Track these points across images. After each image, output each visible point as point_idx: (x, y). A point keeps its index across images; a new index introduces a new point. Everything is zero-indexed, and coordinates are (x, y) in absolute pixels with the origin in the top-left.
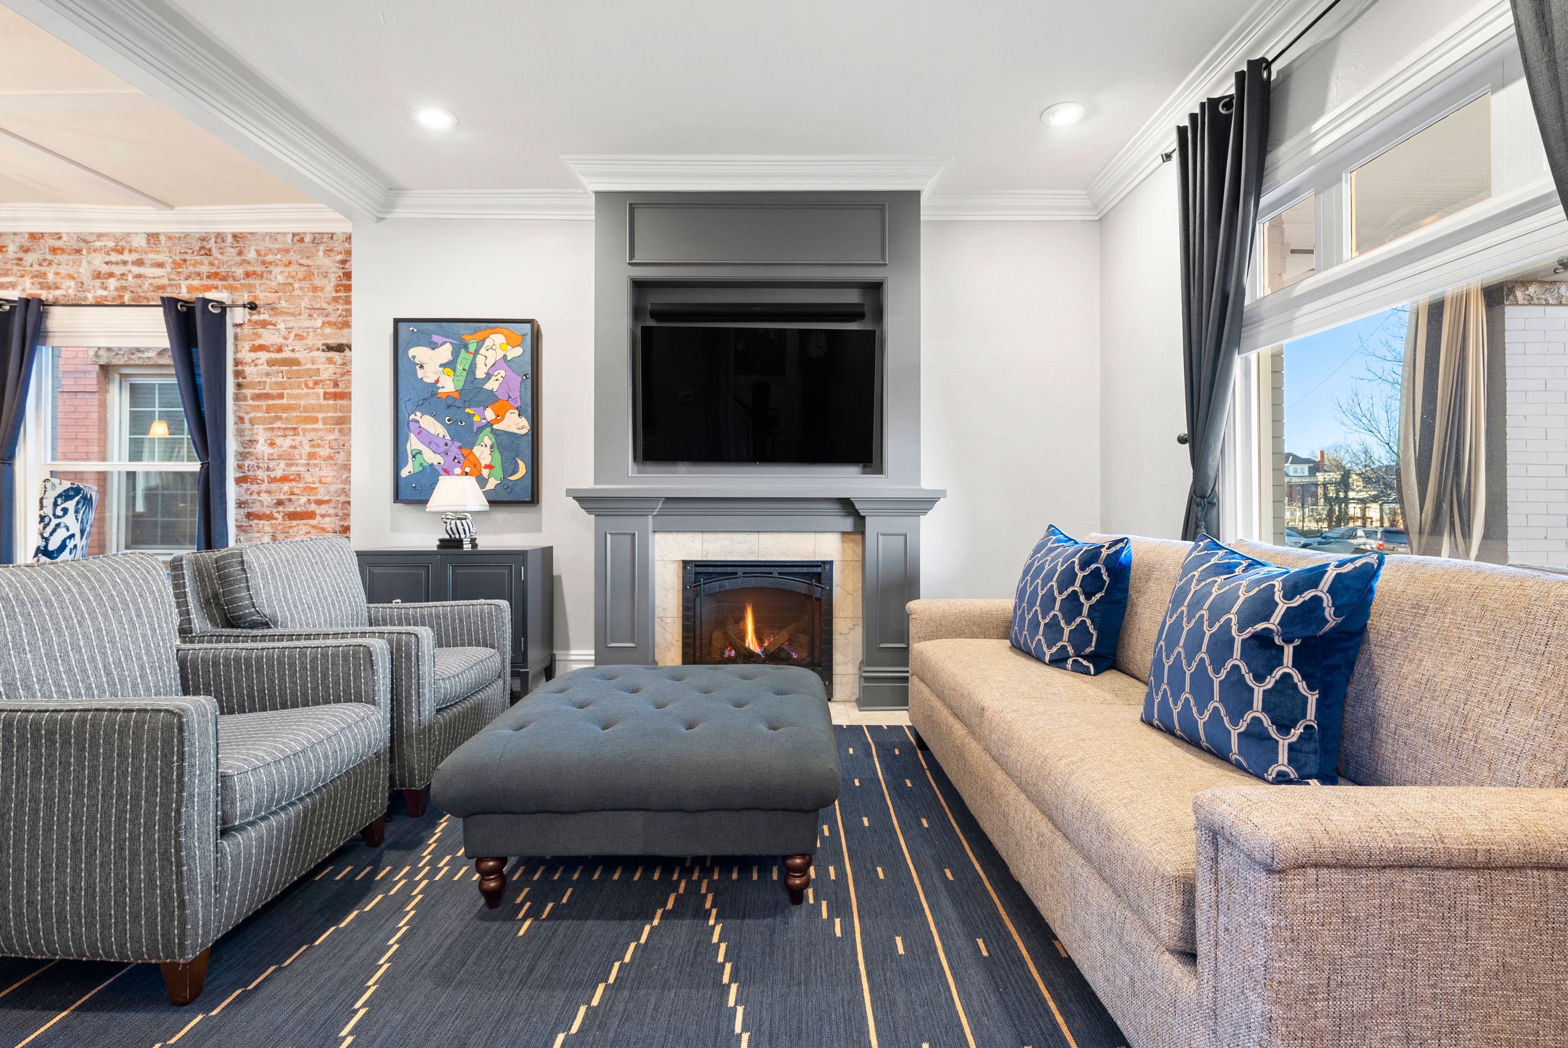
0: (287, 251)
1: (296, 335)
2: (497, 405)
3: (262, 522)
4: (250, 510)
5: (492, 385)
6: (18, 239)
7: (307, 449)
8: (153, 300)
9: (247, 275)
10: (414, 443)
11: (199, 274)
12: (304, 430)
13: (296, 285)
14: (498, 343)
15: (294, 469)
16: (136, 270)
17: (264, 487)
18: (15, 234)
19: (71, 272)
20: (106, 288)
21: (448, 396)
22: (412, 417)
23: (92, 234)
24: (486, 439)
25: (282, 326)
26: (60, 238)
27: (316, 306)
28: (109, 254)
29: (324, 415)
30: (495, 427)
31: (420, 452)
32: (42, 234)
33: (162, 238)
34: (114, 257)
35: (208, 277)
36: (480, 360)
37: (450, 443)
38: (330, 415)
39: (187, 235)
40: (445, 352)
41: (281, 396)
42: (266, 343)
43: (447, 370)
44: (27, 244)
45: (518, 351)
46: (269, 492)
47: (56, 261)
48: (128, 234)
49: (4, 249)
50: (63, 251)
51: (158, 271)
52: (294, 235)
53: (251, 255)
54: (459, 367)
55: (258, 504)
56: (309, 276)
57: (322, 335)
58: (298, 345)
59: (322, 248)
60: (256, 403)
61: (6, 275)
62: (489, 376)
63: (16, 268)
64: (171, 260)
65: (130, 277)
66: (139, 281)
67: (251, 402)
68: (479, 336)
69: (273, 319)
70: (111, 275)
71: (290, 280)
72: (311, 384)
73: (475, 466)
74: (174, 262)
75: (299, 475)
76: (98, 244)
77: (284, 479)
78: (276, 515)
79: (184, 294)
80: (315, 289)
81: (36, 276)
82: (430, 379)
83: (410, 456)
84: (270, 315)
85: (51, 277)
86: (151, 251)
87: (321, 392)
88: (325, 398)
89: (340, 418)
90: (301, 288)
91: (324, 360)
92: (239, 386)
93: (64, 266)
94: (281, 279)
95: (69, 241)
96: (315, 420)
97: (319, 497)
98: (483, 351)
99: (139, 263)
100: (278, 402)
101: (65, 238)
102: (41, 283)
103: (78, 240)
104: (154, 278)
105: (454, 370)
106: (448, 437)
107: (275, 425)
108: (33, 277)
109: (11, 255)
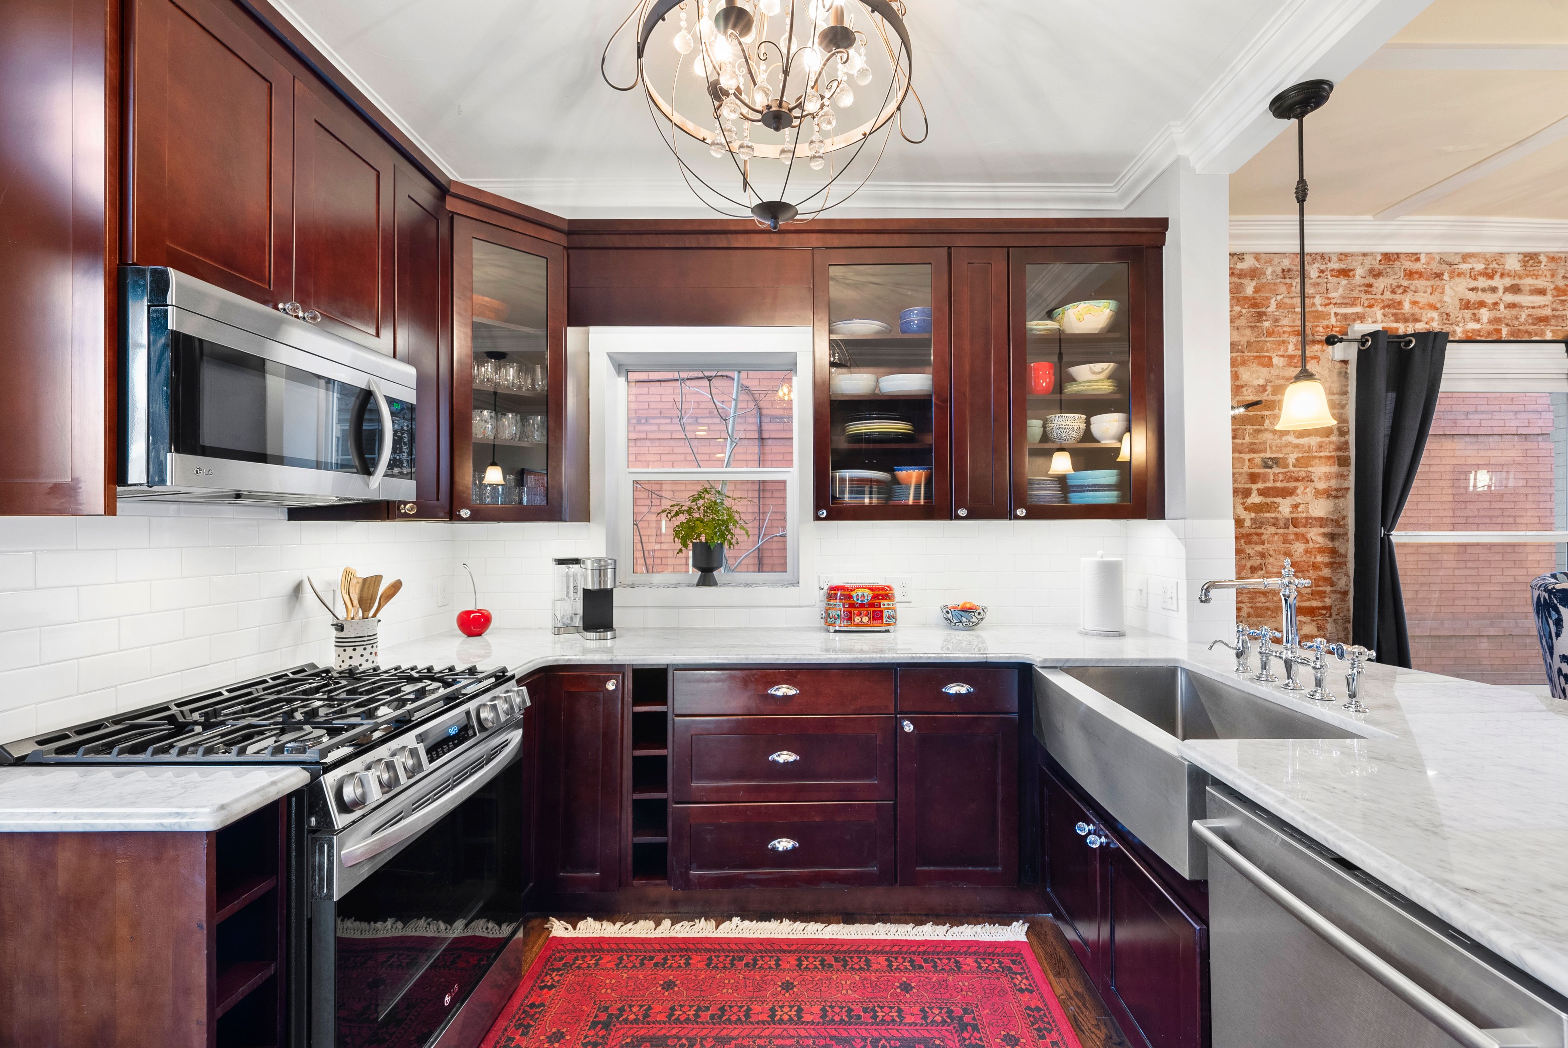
6: (1368, 261)
8: (1536, 335)
16: (1510, 298)
18: (1365, 255)
19: (1432, 301)
20: (1478, 321)
23: (1456, 254)
26: (1418, 259)
28: (1475, 279)
32: (1397, 254)
33: (1543, 258)
34: (1482, 282)
44: (1377, 266)
47: (1412, 288)
48: (1502, 254)
49: (1351, 274)
50: (1420, 275)
51: (1538, 300)
61: (1353, 305)
63: (1364, 296)
64: (1553, 286)
65: (1502, 307)
66: (1514, 312)
70: (1482, 304)
74: (1556, 288)
76: (1465, 267)
81: (1389, 306)
85: (1407, 306)
86: (1527, 276)
93: (1422, 294)
95: (1428, 263)
99: (1515, 289)
101: (1423, 259)
102: (1394, 315)
103: (1440, 262)
104: (1533, 308)
108: (1383, 308)
109: (1358, 280)
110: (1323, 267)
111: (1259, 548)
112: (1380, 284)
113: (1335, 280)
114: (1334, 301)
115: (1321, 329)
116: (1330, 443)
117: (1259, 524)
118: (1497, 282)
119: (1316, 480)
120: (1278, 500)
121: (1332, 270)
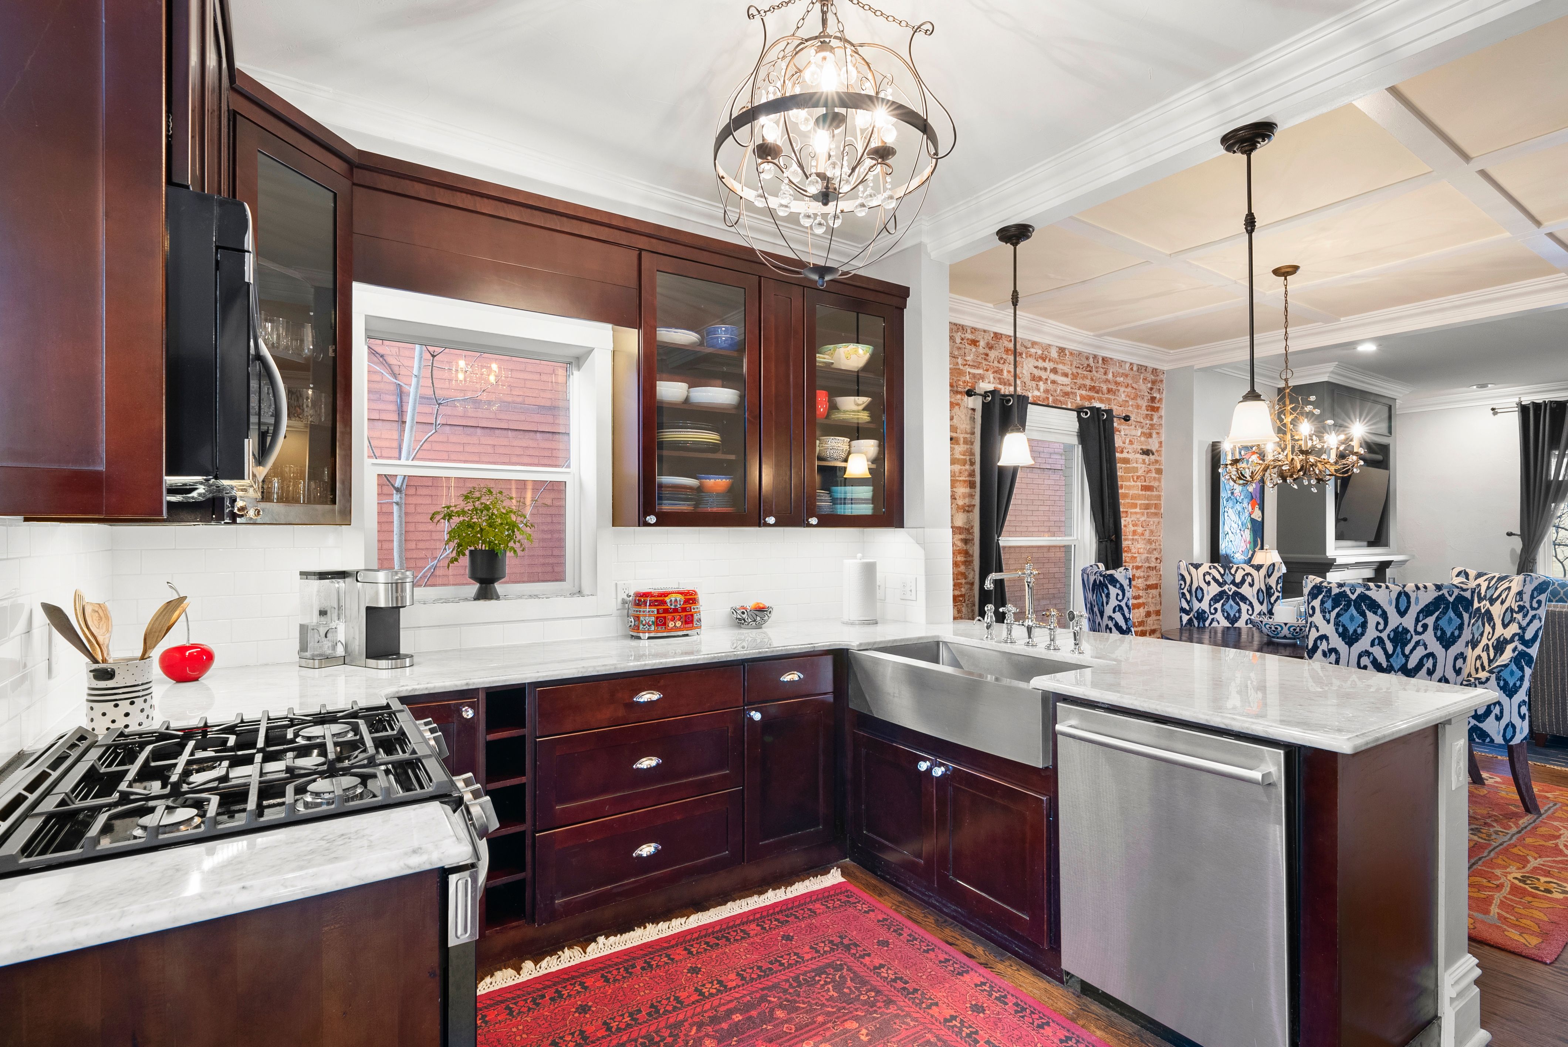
0: (1127, 376)
1: (1130, 441)
2: (1253, 503)
6: (986, 336)
7: (1131, 527)
9: (1109, 391)
11: (1085, 386)
12: (1131, 513)
13: (1130, 403)
16: (1053, 377)
18: (985, 331)
20: (1039, 390)
23: (1029, 340)
25: (1123, 433)
27: (1138, 420)
28: (1037, 360)
29: (1140, 502)
30: (1252, 517)
32: (1001, 335)
33: (1067, 352)
34: (1040, 364)
35: (1090, 389)
38: (1143, 502)
39: (1080, 353)
44: (991, 341)
48: (1049, 346)
49: (977, 344)
51: (1065, 380)
52: (1130, 364)
53: (1110, 376)
56: (1136, 397)
57: (1140, 442)
58: (1130, 448)
59: (1142, 377)
61: (978, 368)
63: (984, 362)
64: (1071, 372)
65: (1049, 382)
66: (1055, 386)
69: (1119, 427)
70: (1040, 379)
71: (1127, 399)
72: (1135, 478)
74: (1072, 374)
76: (1033, 351)
79: (1079, 401)
80: (1138, 407)
81: (997, 373)
84: (1118, 424)
85: (1005, 374)
86: (1060, 363)
87: (1139, 484)
88: (1141, 490)
89: (1147, 504)
91: (1141, 460)
96: (1136, 506)
97: (1137, 564)
99: (1054, 371)
102: (999, 379)
103: (1021, 345)
104: (1063, 385)
108: (994, 372)
109: (981, 350)
110: (963, 336)
112: (993, 354)
113: (968, 347)
114: (968, 363)
115: (962, 384)
116: (966, 470)
118: (1047, 364)
119: (957, 498)
121: (968, 339)
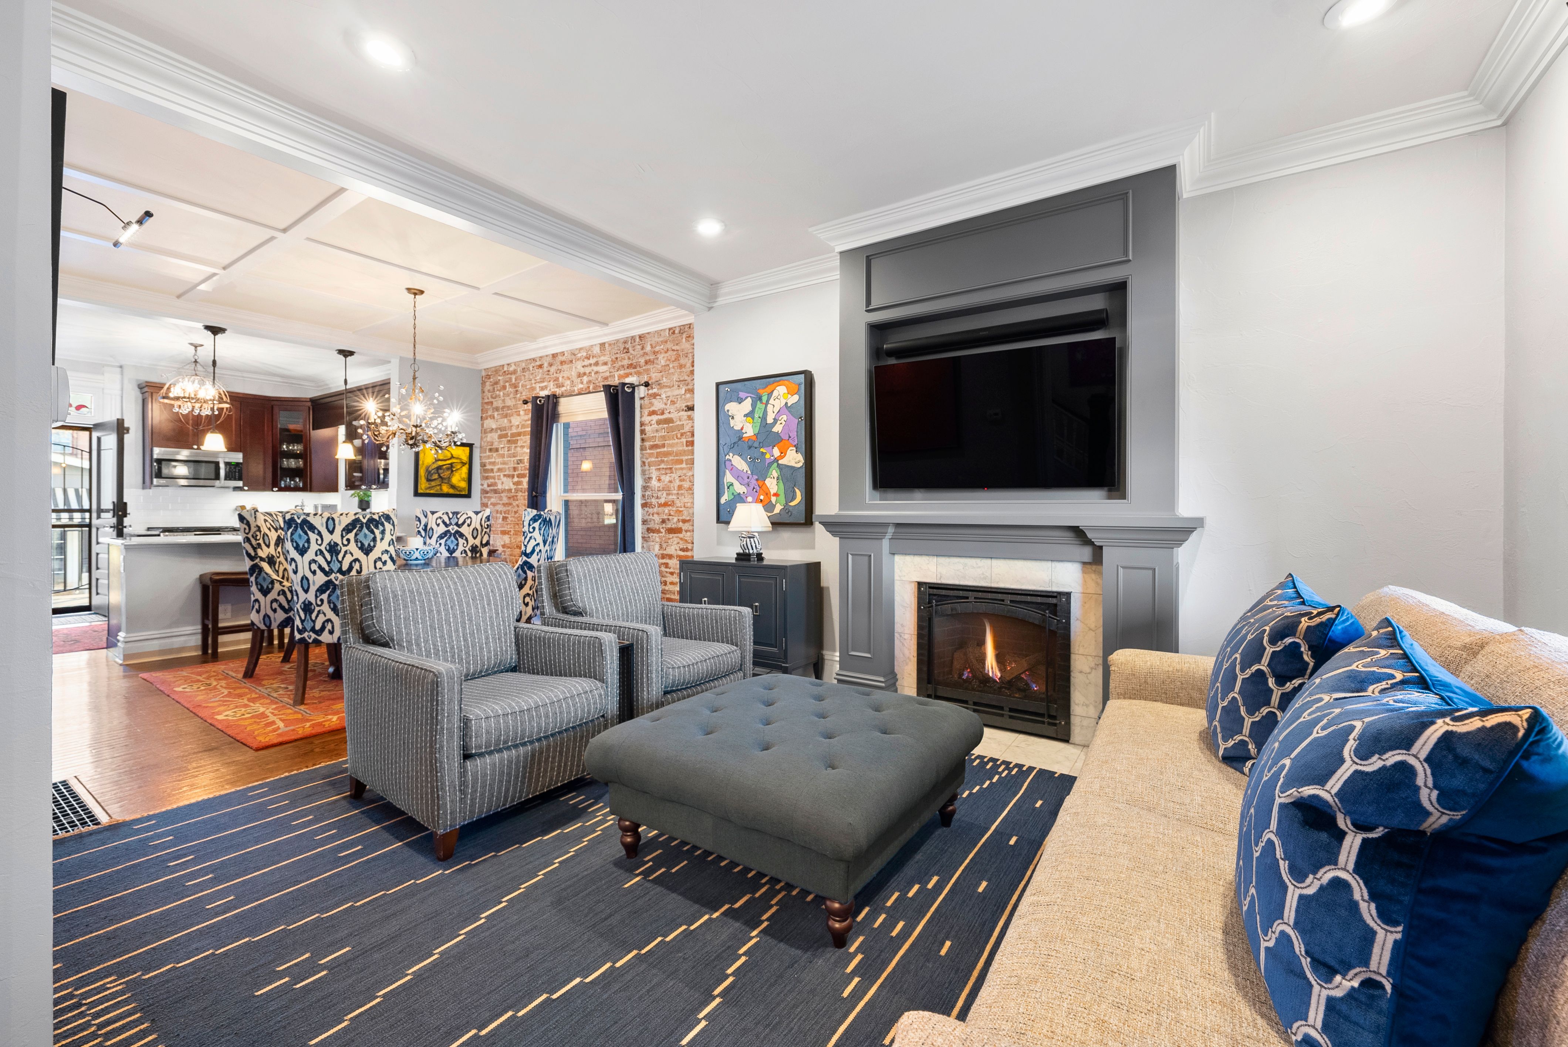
0: (666, 342)
1: (671, 401)
2: (781, 444)
3: (655, 535)
4: (649, 526)
5: (778, 428)
6: (548, 359)
7: (677, 483)
9: (646, 362)
10: (728, 478)
11: (623, 366)
12: (676, 469)
13: (671, 366)
14: (781, 394)
15: (671, 497)
16: (595, 369)
17: (655, 510)
19: (568, 375)
20: (582, 383)
21: (749, 438)
22: (727, 457)
23: (577, 349)
24: (774, 471)
25: (664, 396)
26: (564, 355)
27: (682, 379)
28: (584, 361)
29: (686, 457)
30: (780, 462)
31: (732, 485)
32: (557, 353)
33: (607, 345)
34: (587, 362)
35: (628, 368)
36: (770, 407)
37: (751, 476)
39: (618, 341)
40: (747, 405)
41: (663, 446)
42: (656, 409)
43: (749, 419)
44: (552, 361)
45: (796, 398)
46: (658, 514)
47: (563, 369)
48: (592, 346)
49: (543, 366)
50: (565, 362)
51: (605, 368)
52: (670, 329)
53: (648, 348)
54: (756, 416)
55: (652, 522)
56: (677, 359)
57: (685, 399)
58: (672, 408)
59: (684, 336)
60: (651, 451)
61: (543, 382)
62: (775, 420)
63: (547, 376)
64: (610, 359)
65: (593, 374)
66: (595, 376)
67: (648, 451)
68: (769, 389)
69: (659, 392)
70: (585, 374)
71: (668, 363)
72: (679, 436)
73: (767, 494)
74: (612, 361)
75: (673, 501)
76: (579, 355)
77: (665, 505)
78: (662, 530)
79: (616, 381)
80: (681, 366)
81: (555, 380)
82: (737, 428)
83: (726, 487)
84: (658, 389)
85: (561, 379)
86: (602, 355)
87: (684, 440)
88: (687, 446)
89: (689, 459)
90: (673, 367)
91: (686, 417)
92: (643, 440)
93: (566, 372)
94: (663, 363)
95: (568, 356)
96: (681, 462)
97: (684, 517)
98: (771, 401)
99: (597, 364)
100: (662, 450)
101: (566, 354)
102: (556, 384)
103: (571, 355)
104: (601, 373)
105: (753, 419)
106: (749, 472)
107: (661, 467)
109: (545, 369)
110: (534, 365)
111: (517, 502)
112: (552, 369)
113: (537, 370)
114: (537, 381)
117: (517, 491)
118: (592, 361)
120: (522, 479)
121: (537, 366)
